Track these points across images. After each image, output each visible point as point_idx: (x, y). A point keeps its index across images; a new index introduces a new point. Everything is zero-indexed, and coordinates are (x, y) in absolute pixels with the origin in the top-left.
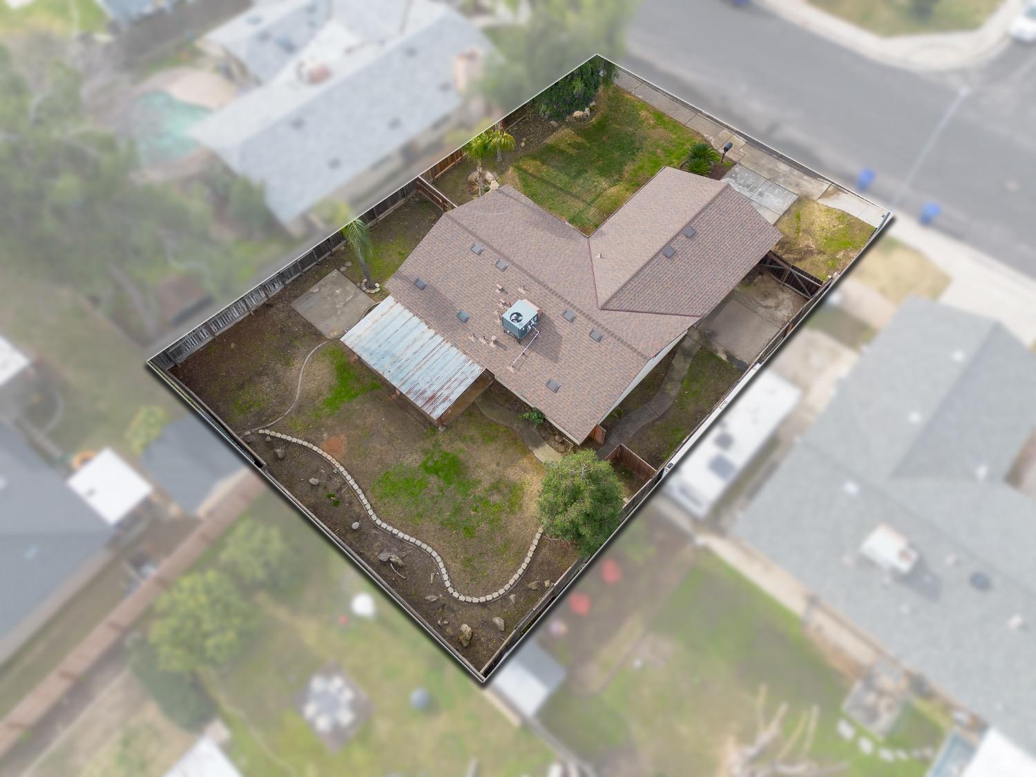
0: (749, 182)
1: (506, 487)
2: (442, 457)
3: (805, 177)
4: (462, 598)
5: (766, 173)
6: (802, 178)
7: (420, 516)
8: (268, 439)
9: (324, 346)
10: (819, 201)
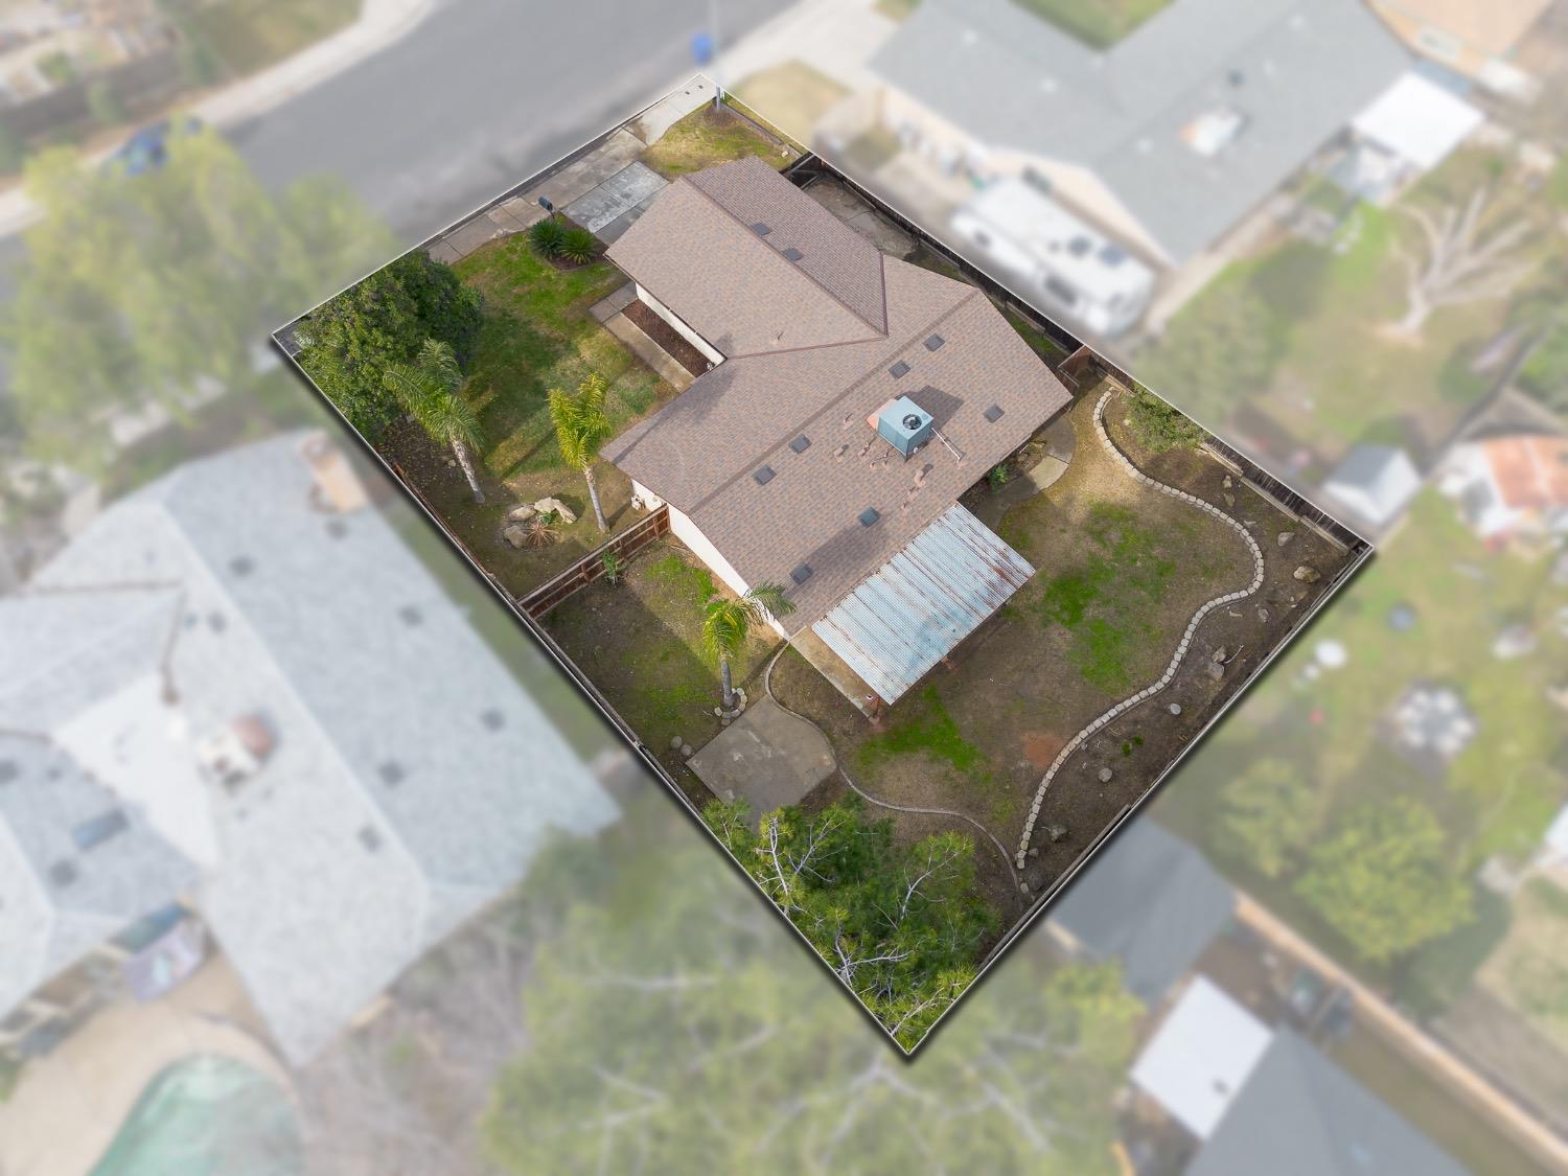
1: (1097, 523)
2: (1054, 600)
4: (1260, 578)
5: (586, 185)
7: (1148, 629)
8: (1034, 852)
9: (849, 776)
10: (650, 143)
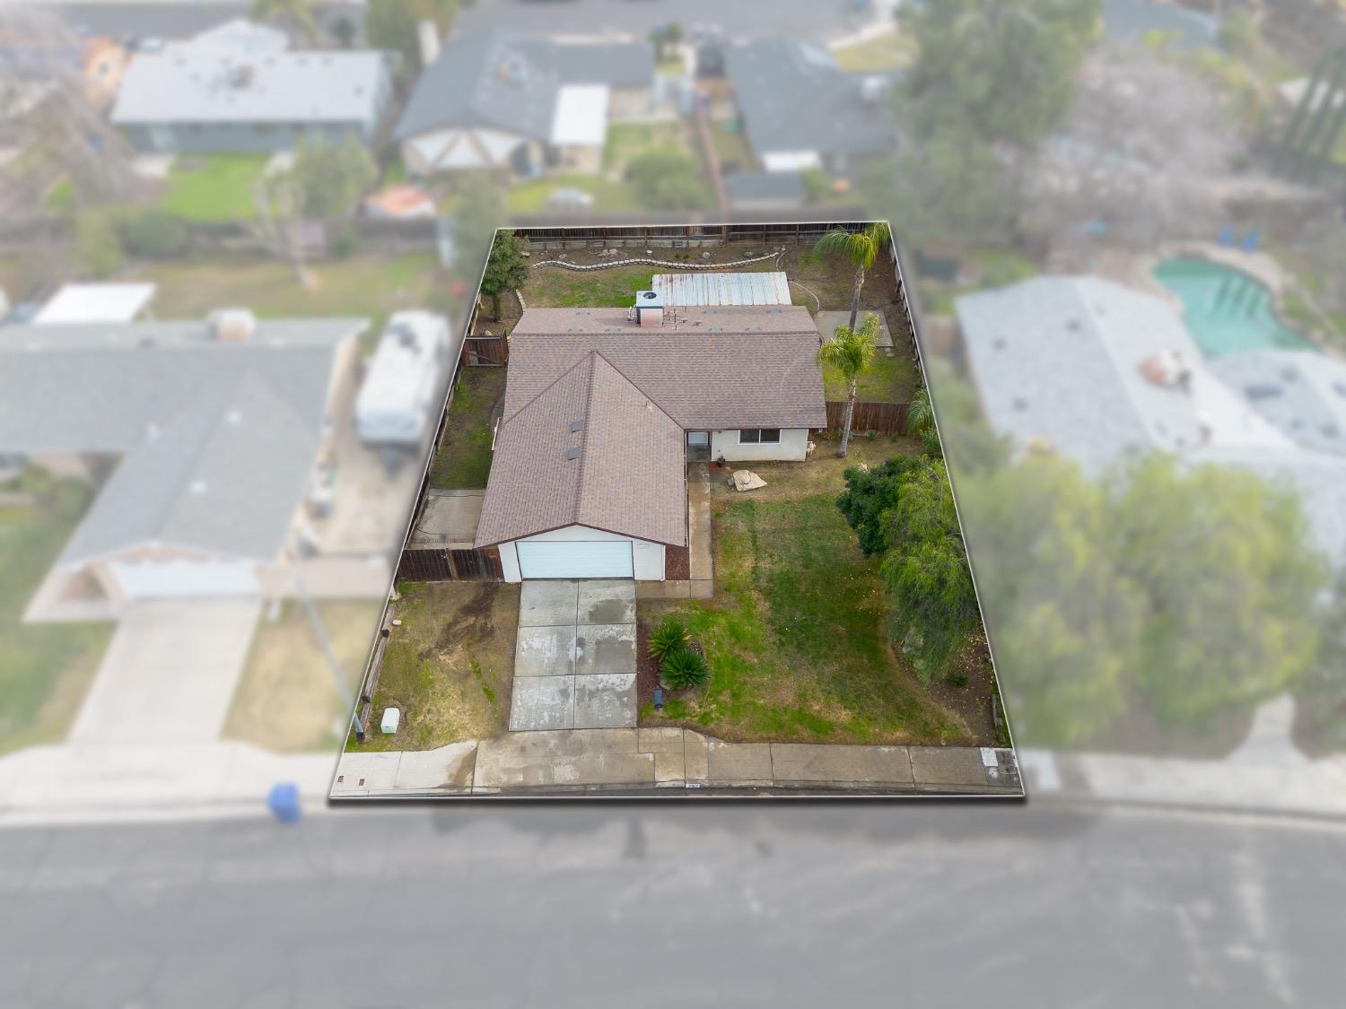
5: (584, 738)
10: (472, 743)
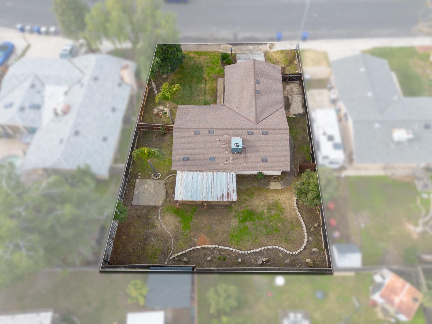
0: (246, 57)
1: (273, 206)
2: (243, 213)
3: (260, 46)
5: (247, 52)
6: (259, 47)
7: (256, 239)
8: (176, 258)
9: (161, 209)
10: (271, 51)
